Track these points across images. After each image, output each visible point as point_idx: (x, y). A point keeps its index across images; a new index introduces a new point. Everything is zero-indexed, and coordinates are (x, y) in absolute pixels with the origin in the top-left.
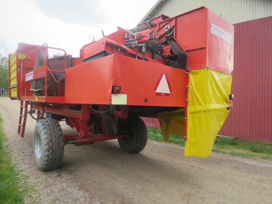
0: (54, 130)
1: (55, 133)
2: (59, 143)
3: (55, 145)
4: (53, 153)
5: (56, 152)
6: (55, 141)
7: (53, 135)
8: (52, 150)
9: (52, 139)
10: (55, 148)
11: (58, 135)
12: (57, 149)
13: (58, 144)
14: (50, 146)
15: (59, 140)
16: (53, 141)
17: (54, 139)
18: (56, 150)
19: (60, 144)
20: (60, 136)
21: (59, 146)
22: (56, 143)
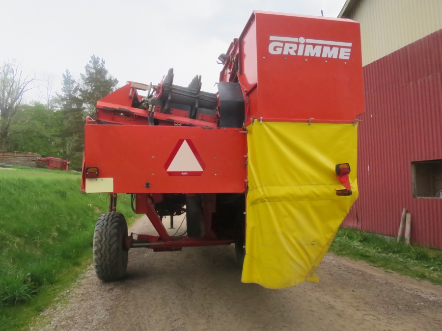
0: (107, 227)
1: (107, 231)
2: (109, 244)
3: (104, 247)
4: (101, 257)
5: (106, 257)
6: (105, 241)
7: (103, 234)
8: (101, 253)
9: (102, 239)
10: (104, 251)
11: (110, 234)
12: (107, 253)
13: (108, 246)
14: (98, 248)
15: (110, 240)
16: (103, 242)
17: (104, 239)
18: (105, 254)
19: (111, 246)
20: (114, 235)
21: (110, 249)
22: (106, 245)
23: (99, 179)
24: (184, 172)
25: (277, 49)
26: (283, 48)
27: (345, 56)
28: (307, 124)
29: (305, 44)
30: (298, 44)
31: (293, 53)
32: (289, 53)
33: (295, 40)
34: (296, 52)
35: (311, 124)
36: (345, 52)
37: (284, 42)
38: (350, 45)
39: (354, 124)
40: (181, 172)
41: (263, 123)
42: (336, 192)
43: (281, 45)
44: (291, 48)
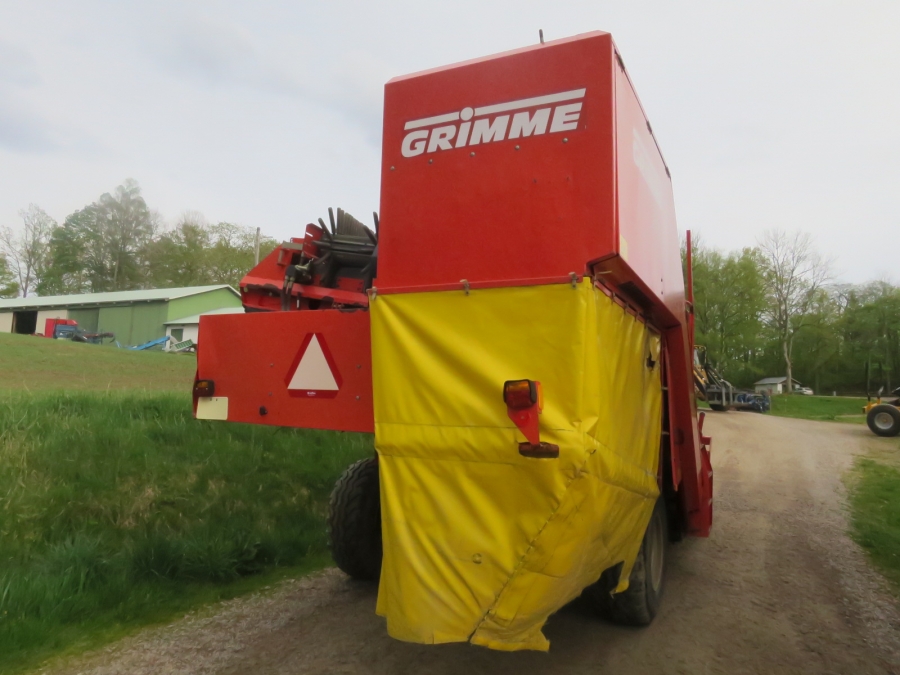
23: (214, 398)
24: (310, 391)
25: (417, 145)
26: (428, 140)
27: (565, 123)
28: (461, 292)
29: (474, 119)
30: (458, 123)
31: (446, 145)
32: (438, 148)
33: (454, 116)
34: (453, 141)
35: (471, 292)
36: (567, 114)
37: (430, 128)
38: (581, 93)
39: (575, 282)
40: (306, 391)
41: (379, 298)
42: (518, 446)
43: (424, 134)
44: (443, 136)
